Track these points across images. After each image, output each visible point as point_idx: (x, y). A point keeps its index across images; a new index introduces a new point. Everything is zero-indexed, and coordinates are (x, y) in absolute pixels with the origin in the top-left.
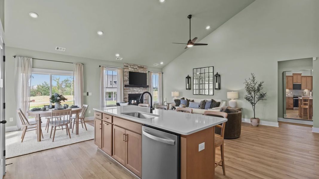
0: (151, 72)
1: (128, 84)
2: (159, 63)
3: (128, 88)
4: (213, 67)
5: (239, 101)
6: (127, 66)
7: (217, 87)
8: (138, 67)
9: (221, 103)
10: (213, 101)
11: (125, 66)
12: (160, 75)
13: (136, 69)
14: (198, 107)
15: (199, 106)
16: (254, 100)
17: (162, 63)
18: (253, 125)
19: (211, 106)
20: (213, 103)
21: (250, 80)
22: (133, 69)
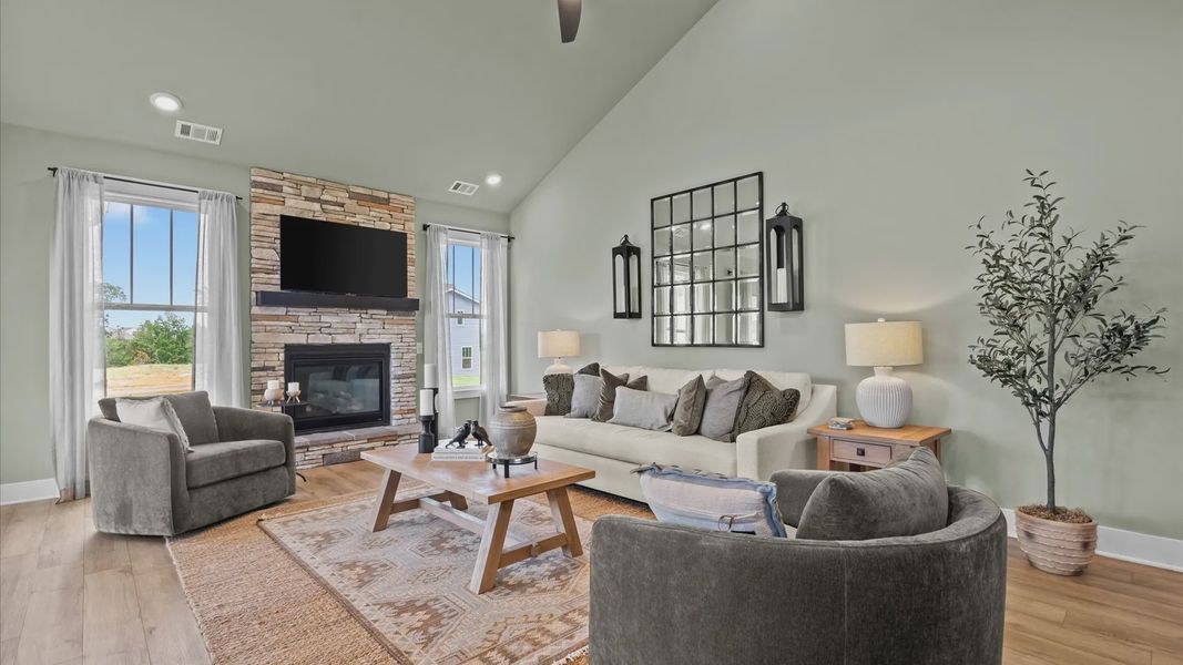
0: (438, 230)
1: (277, 289)
2: (481, 180)
3: (281, 311)
4: (760, 175)
5: (928, 385)
6: (277, 188)
7: (781, 295)
8: (353, 196)
9: (804, 397)
10: (752, 382)
11: (256, 184)
12: (492, 248)
13: (342, 205)
14: (663, 421)
15: (670, 418)
16: (1050, 378)
17: (494, 180)
18: (1040, 564)
19: (741, 419)
20: (756, 395)
21: (1017, 228)
22: (317, 206)
